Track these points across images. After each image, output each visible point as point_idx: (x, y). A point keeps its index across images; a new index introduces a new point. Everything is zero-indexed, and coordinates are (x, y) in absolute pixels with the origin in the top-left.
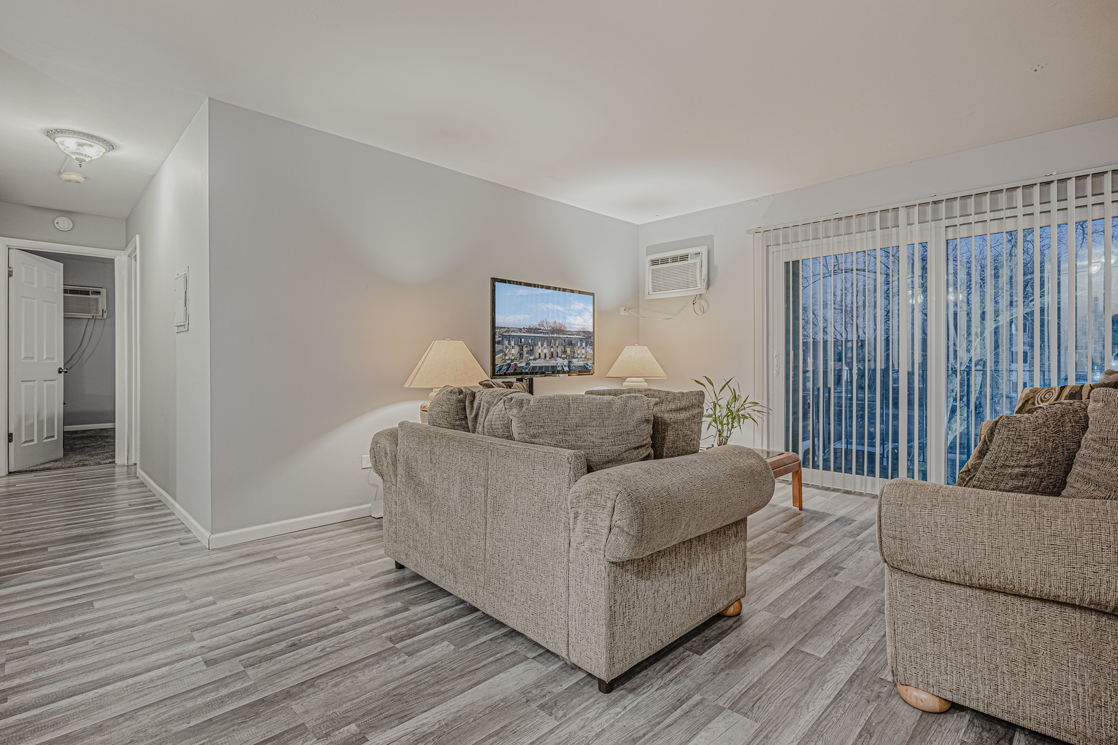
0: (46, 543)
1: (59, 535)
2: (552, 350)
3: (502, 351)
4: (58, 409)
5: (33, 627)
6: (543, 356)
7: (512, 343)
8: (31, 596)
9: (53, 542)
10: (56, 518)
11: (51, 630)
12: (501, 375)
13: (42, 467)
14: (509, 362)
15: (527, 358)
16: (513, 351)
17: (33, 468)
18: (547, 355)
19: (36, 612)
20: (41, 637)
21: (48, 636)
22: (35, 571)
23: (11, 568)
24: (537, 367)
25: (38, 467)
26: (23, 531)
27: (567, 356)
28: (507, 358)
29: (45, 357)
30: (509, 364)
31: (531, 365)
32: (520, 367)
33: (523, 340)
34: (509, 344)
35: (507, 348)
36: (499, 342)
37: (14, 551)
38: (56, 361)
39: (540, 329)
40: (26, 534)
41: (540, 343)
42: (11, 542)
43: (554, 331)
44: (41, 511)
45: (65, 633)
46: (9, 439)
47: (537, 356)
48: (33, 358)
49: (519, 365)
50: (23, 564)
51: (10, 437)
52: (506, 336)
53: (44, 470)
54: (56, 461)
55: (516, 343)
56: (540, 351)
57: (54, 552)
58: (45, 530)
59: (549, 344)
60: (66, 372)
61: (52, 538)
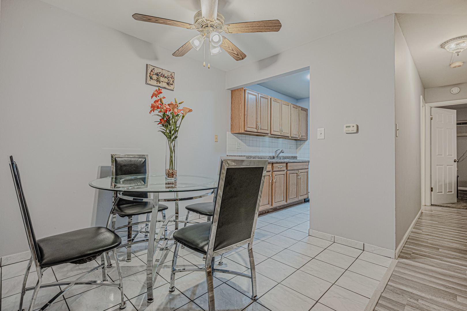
0: (440, 246)
1: (446, 244)
4: (454, 179)
5: (422, 291)
8: (426, 273)
9: (442, 246)
10: (446, 233)
11: (431, 299)
13: (446, 205)
17: (442, 205)
19: (426, 284)
20: (425, 301)
21: (428, 302)
22: (431, 259)
23: (421, 252)
25: (444, 205)
26: (430, 235)
29: (447, 155)
37: (424, 244)
38: (453, 156)
40: (431, 237)
42: (424, 239)
44: (441, 227)
45: (437, 307)
46: (431, 190)
48: (442, 155)
50: (427, 253)
51: (432, 190)
53: (446, 207)
54: (453, 204)
57: (442, 252)
58: (440, 238)
60: (458, 162)
61: (443, 245)
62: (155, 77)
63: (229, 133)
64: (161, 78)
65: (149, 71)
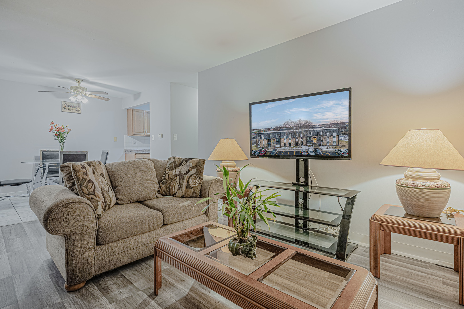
2: (297, 140)
3: (256, 143)
6: (287, 145)
7: (263, 138)
12: (256, 156)
14: (261, 149)
15: (274, 146)
16: (263, 142)
18: (292, 144)
24: (282, 152)
27: (313, 144)
28: (259, 146)
30: (261, 150)
31: (277, 151)
32: (269, 152)
33: (271, 136)
34: (261, 138)
35: (259, 141)
36: (254, 138)
39: (285, 127)
41: (285, 137)
43: (298, 127)
47: (282, 145)
49: (267, 151)
52: (258, 135)
55: (266, 138)
56: (285, 141)
59: (294, 137)
62: (67, 108)
63: (126, 136)
64: (71, 108)
65: (63, 105)
